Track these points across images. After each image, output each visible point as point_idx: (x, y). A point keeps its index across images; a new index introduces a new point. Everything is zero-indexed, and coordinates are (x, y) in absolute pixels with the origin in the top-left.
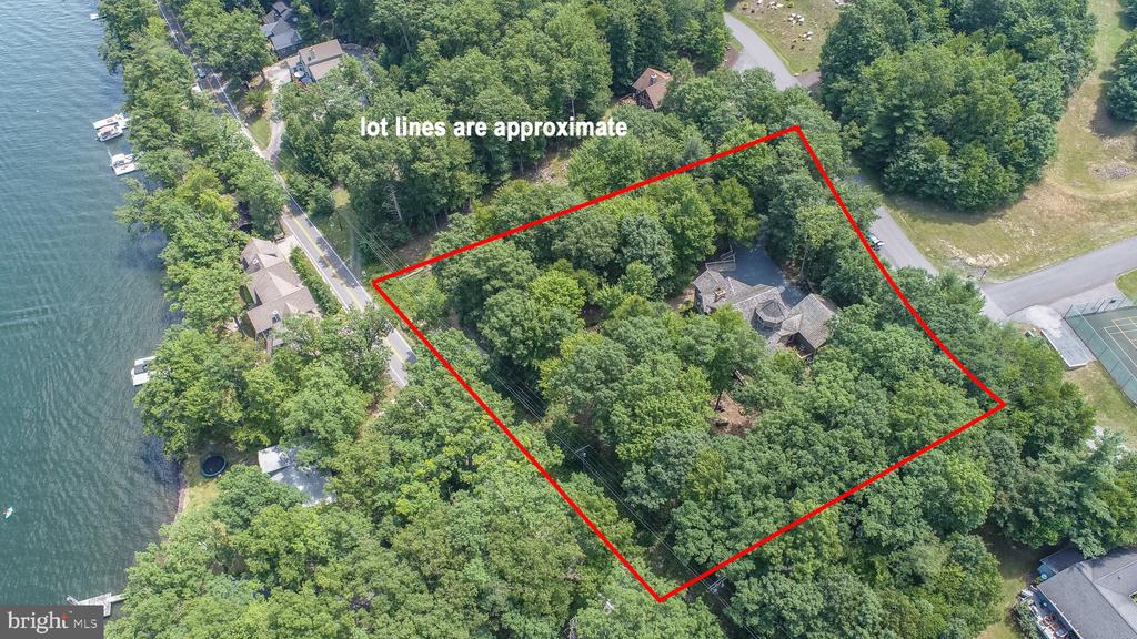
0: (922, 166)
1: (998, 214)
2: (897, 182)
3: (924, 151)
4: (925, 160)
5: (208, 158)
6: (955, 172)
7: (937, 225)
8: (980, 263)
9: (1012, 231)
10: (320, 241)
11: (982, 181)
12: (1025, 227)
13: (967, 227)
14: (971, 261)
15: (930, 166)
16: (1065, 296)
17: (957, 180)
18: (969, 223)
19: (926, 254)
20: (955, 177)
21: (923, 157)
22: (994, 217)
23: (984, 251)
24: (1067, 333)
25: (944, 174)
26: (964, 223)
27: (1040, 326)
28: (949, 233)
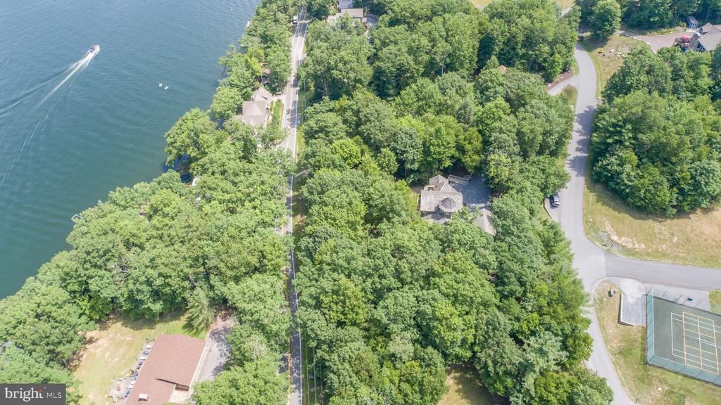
0: (615, 167)
1: (660, 219)
2: (599, 174)
3: (620, 158)
4: (619, 164)
5: (266, 45)
6: (632, 178)
7: (611, 209)
8: (619, 242)
9: (660, 233)
10: (294, 102)
11: (648, 191)
12: (673, 234)
13: (630, 218)
14: (615, 238)
15: (619, 169)
16: (662, 283)
17: (630, 183)
18: (633, 217)
19: (587, 222)
20: (631, 181)
21: (618, 162)
22: (654, 220)
23: (629, 236)
24: (640, 304)
25: (624, 176)
26: (630, 215)
27: (623, 290)
28: (614, 217)
